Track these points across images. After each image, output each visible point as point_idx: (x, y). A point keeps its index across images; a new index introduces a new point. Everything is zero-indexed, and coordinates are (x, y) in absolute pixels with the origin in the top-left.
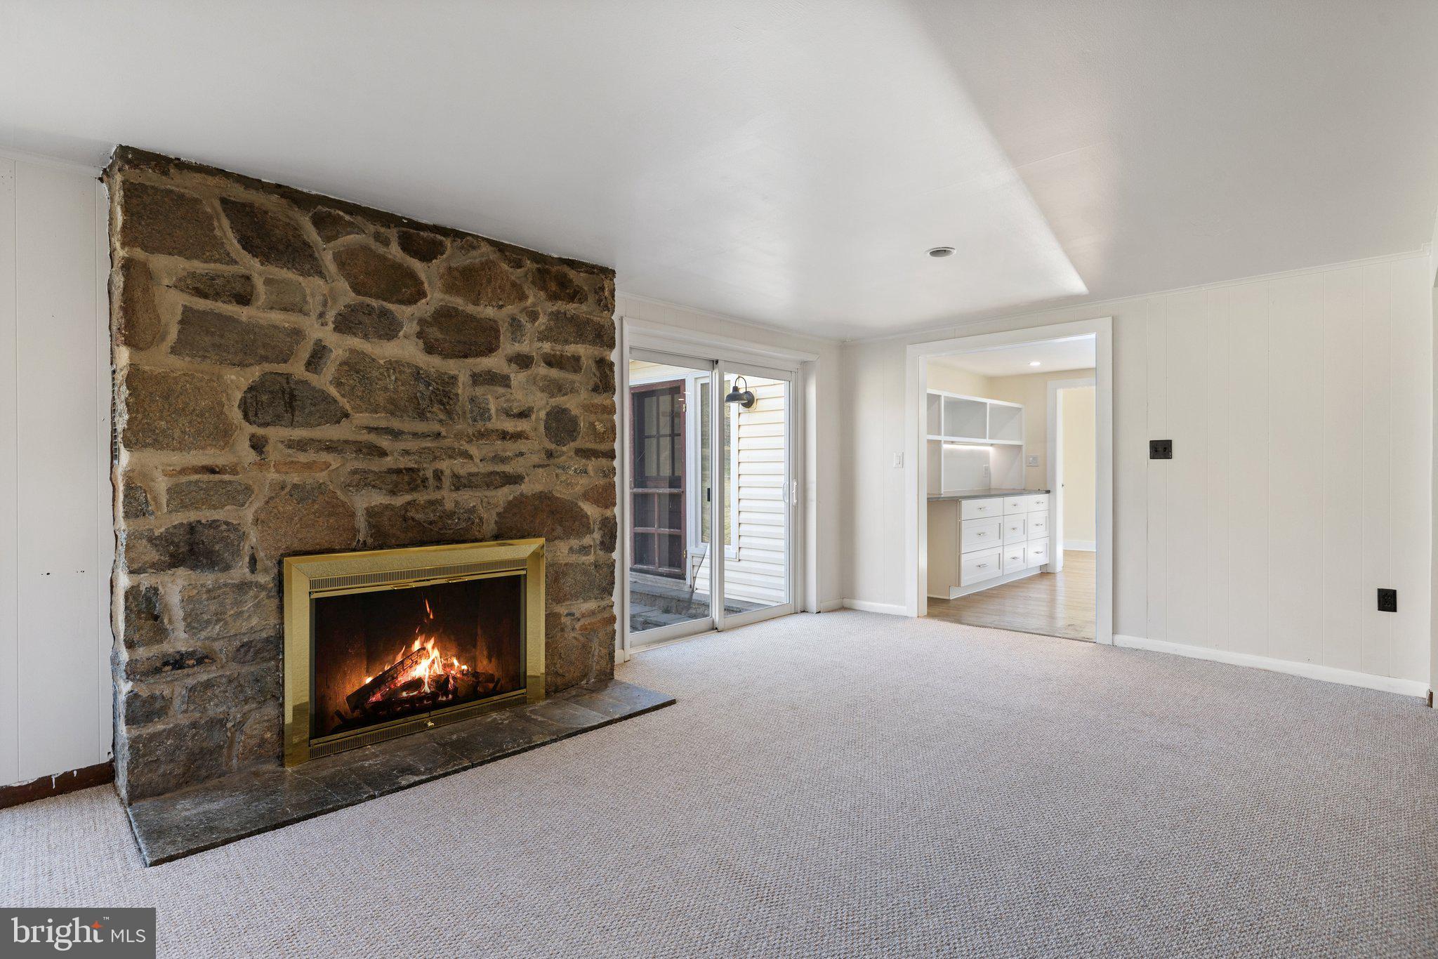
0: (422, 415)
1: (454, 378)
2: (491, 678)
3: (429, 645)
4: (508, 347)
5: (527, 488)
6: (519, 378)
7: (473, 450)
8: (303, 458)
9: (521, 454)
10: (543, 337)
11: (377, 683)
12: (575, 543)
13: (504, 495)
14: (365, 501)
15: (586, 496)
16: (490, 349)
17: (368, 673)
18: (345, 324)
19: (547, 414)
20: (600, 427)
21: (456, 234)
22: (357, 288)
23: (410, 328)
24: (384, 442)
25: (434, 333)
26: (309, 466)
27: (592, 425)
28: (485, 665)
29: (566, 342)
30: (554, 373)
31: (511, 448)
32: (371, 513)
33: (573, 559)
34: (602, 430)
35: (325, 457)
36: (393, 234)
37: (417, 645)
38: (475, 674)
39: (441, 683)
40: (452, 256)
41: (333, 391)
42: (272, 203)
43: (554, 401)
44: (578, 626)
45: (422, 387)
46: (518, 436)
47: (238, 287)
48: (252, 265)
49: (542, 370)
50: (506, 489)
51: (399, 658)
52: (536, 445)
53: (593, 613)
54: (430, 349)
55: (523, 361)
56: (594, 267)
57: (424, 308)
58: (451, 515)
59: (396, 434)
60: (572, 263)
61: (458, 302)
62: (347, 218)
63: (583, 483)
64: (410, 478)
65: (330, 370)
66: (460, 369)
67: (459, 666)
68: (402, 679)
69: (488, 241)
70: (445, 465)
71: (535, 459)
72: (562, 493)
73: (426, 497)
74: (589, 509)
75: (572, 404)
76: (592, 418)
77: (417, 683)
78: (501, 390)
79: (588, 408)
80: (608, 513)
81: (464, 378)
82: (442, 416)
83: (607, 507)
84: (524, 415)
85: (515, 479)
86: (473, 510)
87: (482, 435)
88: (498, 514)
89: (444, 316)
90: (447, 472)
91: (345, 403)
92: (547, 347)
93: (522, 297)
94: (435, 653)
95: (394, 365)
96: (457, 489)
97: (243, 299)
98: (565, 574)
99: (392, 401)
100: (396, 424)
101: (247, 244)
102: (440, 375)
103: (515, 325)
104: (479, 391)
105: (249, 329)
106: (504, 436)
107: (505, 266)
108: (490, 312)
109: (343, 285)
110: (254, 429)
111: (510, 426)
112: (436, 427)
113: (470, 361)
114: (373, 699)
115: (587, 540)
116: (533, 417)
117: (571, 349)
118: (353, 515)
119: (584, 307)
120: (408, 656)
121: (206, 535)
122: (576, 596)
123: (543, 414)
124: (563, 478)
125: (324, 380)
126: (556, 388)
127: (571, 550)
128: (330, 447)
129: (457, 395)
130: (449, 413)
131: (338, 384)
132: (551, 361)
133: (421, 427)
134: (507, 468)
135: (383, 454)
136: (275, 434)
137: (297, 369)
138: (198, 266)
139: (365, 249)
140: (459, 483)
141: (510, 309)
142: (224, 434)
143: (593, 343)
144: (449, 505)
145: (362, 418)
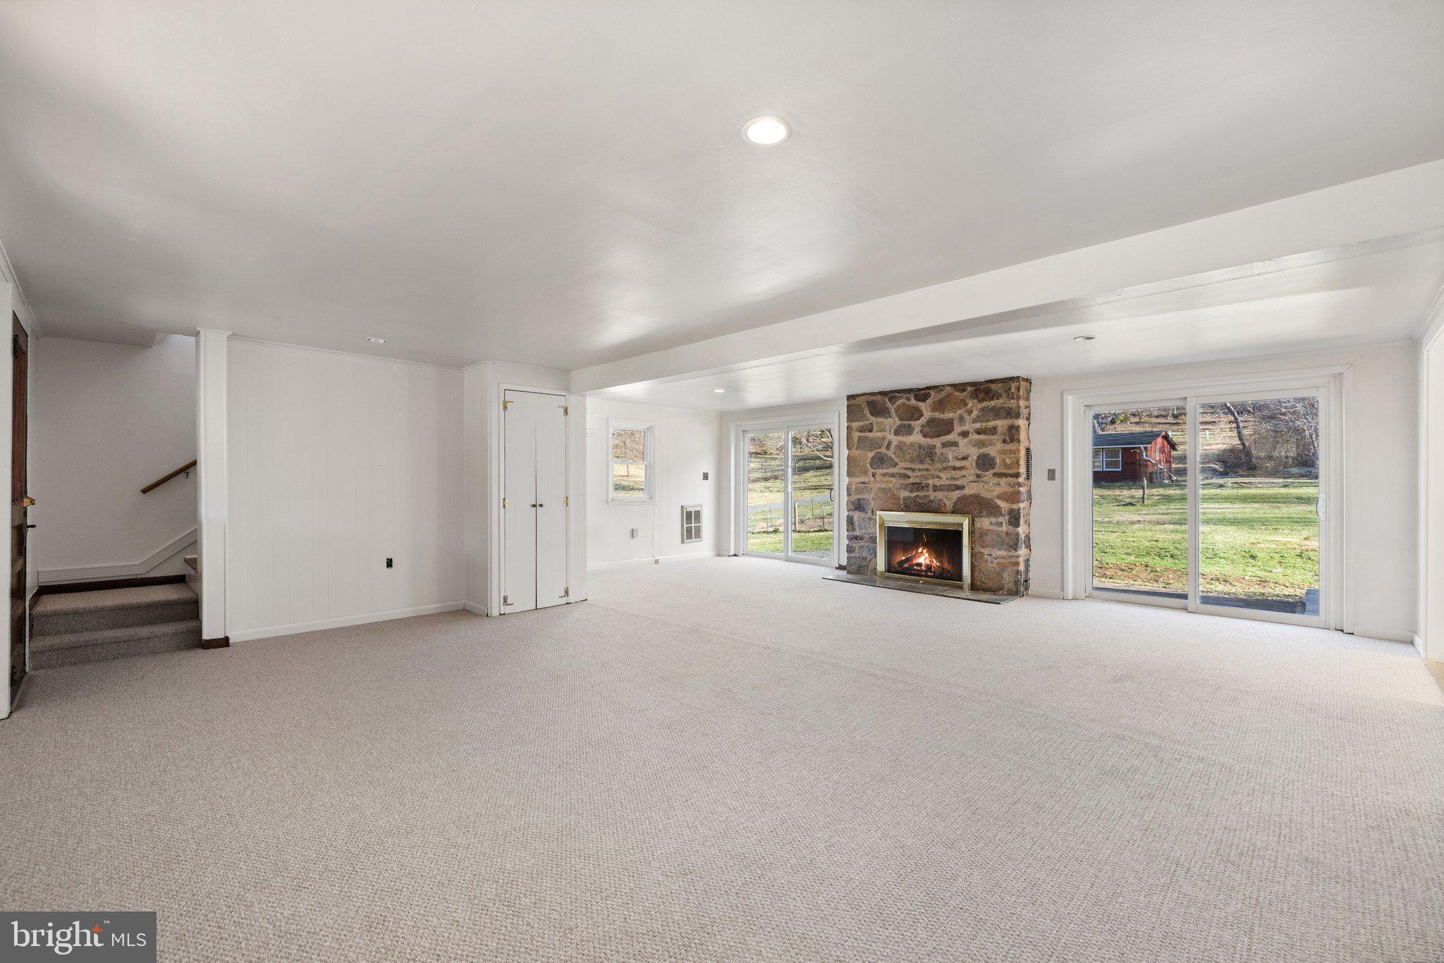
0: (922, 462)
1: (935, 446)
2: (949, 572)
3: (925, 551)
4: (958, 428)
5: (967, 491)
6: (963, 442)
7: (942, 475)
8: (885, 479)
9: (964, 476)
10: (975, 421)
11: (907, 560)
12: (994, 520)
13: (956, 495)
14: (904, 494)
15: (999, 497)
16: (949, 432)
17: (904, 555)
18: (897, 433)
19: (978, 457)
20: (1008, 461)
21: (935, 387)
22: (901, 420)
23: (918, 429)
24: (910, 473)
25: (927, 429)
26: (886, 482)
27: (1004, 460)
28: (946, 565)
29: (988, 421)
30: (982, 437)
31: (958, 474)
32: (905, 499)
33: (992, 528)
34: (1009, 463)
35: (891, 479)
36: (912, 396)
37: (920, 550)
38: (943, 568)
39: (929, 568)
40: (934, 396)
41: (893, 456)
42: (878, 398)
43: (981, 451)
44: (995, 561)
45: (922, 451)
46: (961, 468)
47: (869, 427)
48: (873, 419)
49: (977, 437)
50: (958, 492)
51: (914, 554)
52: (971, 471)
53: (1003, 557)
54: (925, 436)
55: (965, 434)
56: (1004, 379)
57: (923, 420)
58: (932, 501)
59: (913, 470)
60: (992, 381)
61: (937, 415)
62: (898, 395)
63: (998, 490)
64: (918, 486)
65: (893, 448)
66: (937, 442)
67: (935, 563)
68: (915, 561)
69: (947, 385)
70: (931, 482)
71: (972, 478)
72: (984, 494)
73: (923, 494)
74: (1004, 505)
75: (992, 451)
76: (1004, 457)
77: (920, 565)
78: (955, 448)
79: (1003, 452)
80: (1015, 506)
81: (939, 445)
82: (930, 462)
83: (1013, 503)
84: (964, 458)
85: (961, 488)
86: (940, 500)
87: (944, 469)
88: (954, 503)
89: (931, 422)
90: (931, 484)
91: (896, 459)
92: (978, 425)
93: (966, 405)
94: (927, 555)
95: (912, 445)
96: (935, 491)
97: (871, 431)
98: (986, 534)
99: (912, 458)
100: (913, 466)
101: (872, 414)
102: (929, 446)
103: (961, 419)
104: (944, 450)
105: (872, 439)
106: (954, 468)
107: (957, 394)
108: (951, 415)
109: (897, 419)
110: (873, 470)
111: (958, 464)
112: (928, 466)
113: (942, 438)
114: (906, 565)
115: (1001, 519)
116: (970, 459)
117: (992, 424)
118: (899, 499)
119: (1001, 401)
120: (917, 553)
121: (862, 502)
122: (993, 546)
123: (975, 458)
124: (986, 487)
125: (890, 453)
126: (981, 444)
127: (991, 523)
128: (893, 475)
129: (936, 453)
130: (932, 460)
131: (895, 454)
132: (978, 432)
133: (922, 467)
134: (959, 483)
135: (909, 477)
136: (879, 471)
137: (883, 450)
138: (861, 424)
139: (904, 404)
140: (936, 489)
141: (959, 412)
142: (866, 472)
143: (1005, 418)
144: (932, 498)
145: (902, 465)
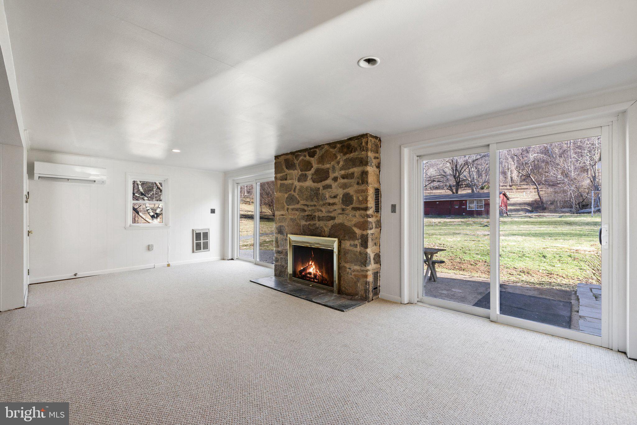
0: (312, 200)
1: (319, 188)
2: (326, 280)
3: (313, 264)
4: (332, 175)
5: (337, 221)
6: (334, 185)
7: (323, 209)
8: (293, 212)
9: (335, 210)
10: (341, 169)
11: (305, 269)
12: (352, 243)
13: (331, 223)
14: (303, 223)
15: (355, 225)
16: (327, 178)
17: (302, 267)
18: (299, 180)
19: (343, 196)
20: (361, 198)
21: (319, 146)
22: (301, 171)
23: (310, 177)
24: (306, 208)
25: (315, 177)
26: (294, 214)
27: (358, 198)
28: (325, 275)
29: (349, 168)
30: (345, 181)
31: (331, 208)
32: (303, 226)
33: (351, 248)
34: (361, 200)
35: (297, 212)
36: (306, 154)
37: (310, 263)
38: (322, 277)
39: (315, 276)
40: (319, 153)
41: (297, 196)
42: (289, 157)
43: (345, 191)
44: (353, 274)
45: (312, 192)
46: (334, 204)
47: (285, 177)
48: (287, 171)
49: (342, 181)
50: (332, 221)
51: (307, 265)
52: (339, 207)
53: (358, 271)
54: (314, 182)
55: (335, 179)
56: (358, 136)
57: (313, 170)
58: (318, 228)
59: (307, 206)
60: (350, 139)
61: (320, 166)
62: (300, 154)
63: (355, 220)
64: (311, 217)
65: (297, 190)
66: (320, 185)
67: (319, 273)
68: (308, 271)
69: (325, 144)
70: (317, 214)
71: (340, 211)
72: (347, 224)
73: (313, 223)
74: (358, 231)
75: (351, 191)
76: (359, 195)
77: (310, 273)
78: (330, 190)
79: (357, 192)
80: (365, 233)
81: (321, 188)
82: (316, 200)
83: (364, 230)
84: (335, 197)
85: (333, 218)
86: (322, 227)
87: (324, 204)
88: (330, 229)
89: (318, 171)
90: (317, 216)
91: (298, 198)
92: (343, 172)
93: (336, 157)
94: (314, 267)
95: (307, 188)
96: (319, 221)
97: (286, 179)
98: (348, 253)
99: (307, 197)
100: (308, 203)
101: (287, 168)
102: (316, 188)
103: (334, 168)
104: (324, 191)
105: (287, 185)
106: (329, 204)
107: (331, 150)
108: (328, 166)
109: (299, 170)
110: (287, 206)
111: (331, 201)
112: (315, 203)
113: (323, 182)
114: (303, 274)
115: (357, 242)
116: (338, 197)
117: (351, 170)
118: (300, 226)
119: (357, 153)
120: (309, 265)
121: (282, 228)
122: (351, 262)
123: (341, 196)
124: (348, 218)
125: (296, 195)
126: (344, 186)
127: (350, 245)
128: (297, 210)
129: (320, 193)
130: (318, 199)
131: (298, 195)
132: (343, 177)
133: (312, 203)
134: (332, 215)
135: (305, 211)
136: (290, 207)
137: (292, 192)
138: (281, 175)
139: (303, 159)
140: (320, 219)
141: (332, 163)
142: (283, 208)
143: (359, 166)
144: (317, 225)
145: (302, 202)
